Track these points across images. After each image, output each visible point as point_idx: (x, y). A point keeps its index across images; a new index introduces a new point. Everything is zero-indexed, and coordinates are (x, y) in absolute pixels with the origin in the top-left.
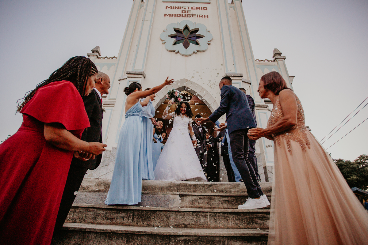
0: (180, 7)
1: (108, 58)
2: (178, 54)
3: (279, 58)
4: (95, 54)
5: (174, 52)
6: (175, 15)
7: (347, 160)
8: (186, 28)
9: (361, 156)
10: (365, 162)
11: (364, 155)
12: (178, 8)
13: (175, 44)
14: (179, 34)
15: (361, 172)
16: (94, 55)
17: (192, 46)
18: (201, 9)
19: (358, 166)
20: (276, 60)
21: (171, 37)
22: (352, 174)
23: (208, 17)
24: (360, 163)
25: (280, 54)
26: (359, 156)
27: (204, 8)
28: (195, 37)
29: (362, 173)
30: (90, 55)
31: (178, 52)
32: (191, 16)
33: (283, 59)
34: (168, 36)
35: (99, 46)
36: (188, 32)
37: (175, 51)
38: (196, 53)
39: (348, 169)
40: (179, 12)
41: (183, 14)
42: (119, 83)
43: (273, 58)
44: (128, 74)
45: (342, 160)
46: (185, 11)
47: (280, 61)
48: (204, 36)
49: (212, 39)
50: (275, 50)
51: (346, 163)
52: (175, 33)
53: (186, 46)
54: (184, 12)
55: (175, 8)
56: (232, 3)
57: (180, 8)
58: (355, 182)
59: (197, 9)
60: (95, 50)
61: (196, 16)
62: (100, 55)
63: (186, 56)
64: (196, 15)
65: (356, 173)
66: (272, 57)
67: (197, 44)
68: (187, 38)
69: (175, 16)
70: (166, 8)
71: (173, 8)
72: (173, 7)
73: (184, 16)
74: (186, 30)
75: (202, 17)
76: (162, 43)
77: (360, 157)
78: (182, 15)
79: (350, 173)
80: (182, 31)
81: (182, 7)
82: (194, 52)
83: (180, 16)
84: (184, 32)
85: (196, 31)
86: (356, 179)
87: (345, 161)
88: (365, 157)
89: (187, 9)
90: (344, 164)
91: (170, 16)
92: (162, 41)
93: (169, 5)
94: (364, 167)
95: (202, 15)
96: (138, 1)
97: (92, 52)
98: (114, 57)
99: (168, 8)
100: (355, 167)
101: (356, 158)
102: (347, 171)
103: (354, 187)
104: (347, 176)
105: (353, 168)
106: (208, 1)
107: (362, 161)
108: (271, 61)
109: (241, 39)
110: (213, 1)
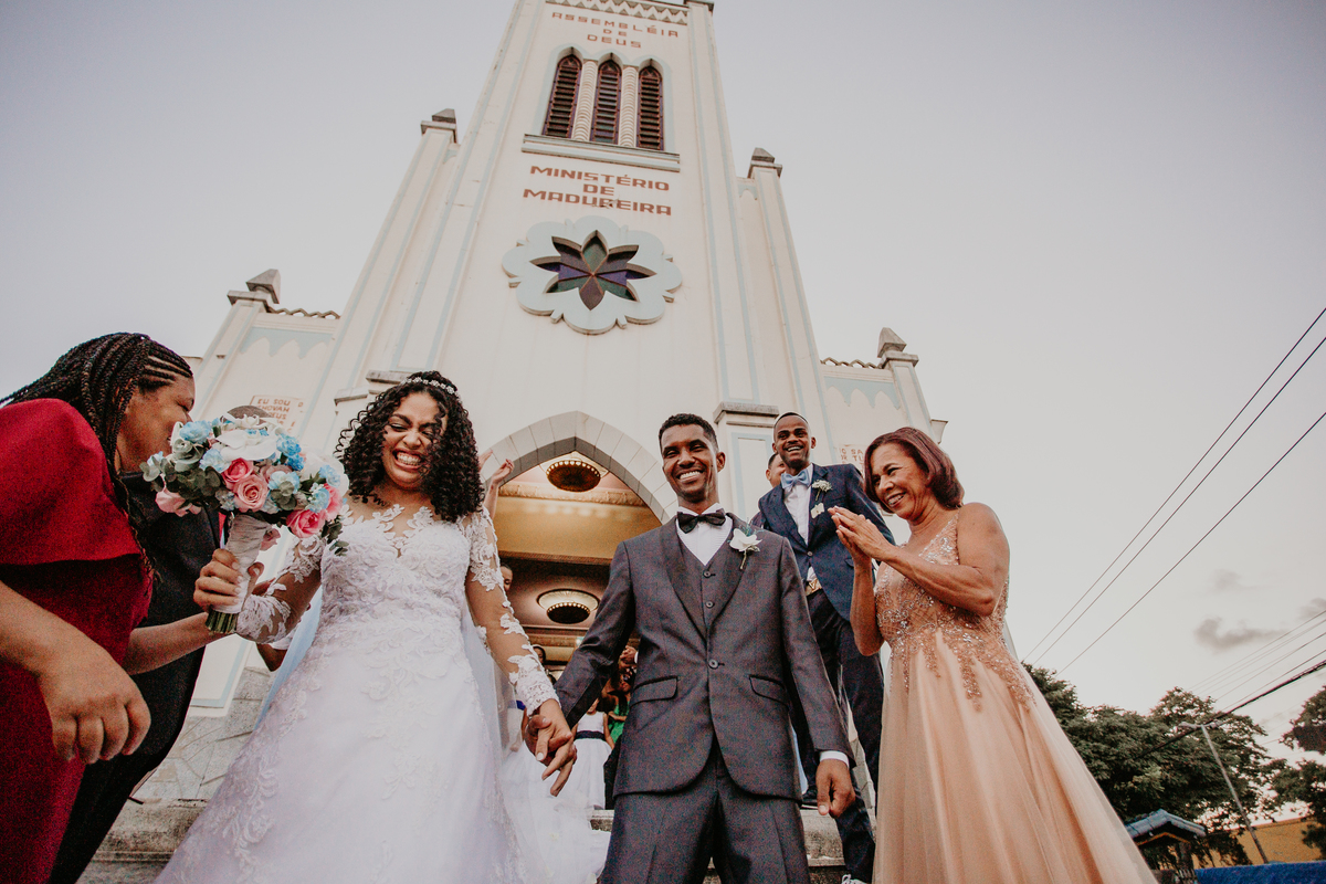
0: (580, 174)
1: (306, 314)
2: (562, 324)
3: (898, 360)
4: (257, 297)
5: (548, 318)
6: (561, 195)
7: (1127, 709)
8: (595, 240)
9: (1172, 694)
10: (1183, 718)
11: (1179, 691)
12: (572, 175)
13: (553, 289)
14: (568, 259)
15: (1173, 754)
16: (253, 300)
17: (611, 302)
18: (647, 185)
19: (1161, 731)
20: (887, 366)
21: (540, 266)
22: (1147, 760)
23: (668, 212)
24: (1168, 720)
25: (900, 347)
26: (1164, 694)
27: (657, 184)
28: (625, 273)
29: (1176, 757)
30: (239, 298)
31: (562, 317)
32: (615, 205)
33: (911, 364)
34: (533, 262)
35: (276, 271)
36: (600, 252)
37: (550, 315)
38: (623, 328)
39: (1134, 744)
40: (574, 187)
41: (586, 194)
42: (337, 413)
43: (880, 356)
44: (374, 381)
45: (1112, 711)
46: (595, 188)
47: (900, 369)
48: (654, 274)
49: (680, 285)
50: (885, 332)
51: (1127, 722)
52: (557, 254)
53: (591, 300)
55: (563, 176)
56: (749, 176)
57: (580, 177)
58: (1158, 792)
59: (635, 183)
60: (260, 282)
61: (632, 207)
62: (276, 301)
63: (588, 333)
64: (632, 205)
65: (1159, 757)
66: (876, 354)
67: (629, 295)
68: (597, 275)
69: (560, 199)
70: (533, 171)
71: (556, 174)
72: (557, 171)
73: (590, 200)
74: (595, 248)
75: (650, 210)
76: (507, 284)
77: (1168, 698)
78: (585, 198)
79: (1142, 757)
80: (581, 250)
81: (587, 175)
82: (616, 323)
83: (577, 201)
84: (587, 252)
85: (630, 253)
86: (1164, 782)
87: (1121, 713)
88: (1179, 699)
89: (601, 182)
90: (1121, 724)
91: (543, 198)
92: (510, 276)
93: (543, 162)
94: (1182, 736)
95: (652, 207)
96: (440, 137)
97: (247, 289)
98: (330, 313)
99: (537, 171)
100: (1155, 736)
101: (1156, 702)
102: (1130, 750)
103: (1156, 809)
104: (1132, 768)
105: (1149, 737)
106: (672, 164)
107: (1175, 711)
108: (874, 367)
109: (775, 290)
110: (687, 164)
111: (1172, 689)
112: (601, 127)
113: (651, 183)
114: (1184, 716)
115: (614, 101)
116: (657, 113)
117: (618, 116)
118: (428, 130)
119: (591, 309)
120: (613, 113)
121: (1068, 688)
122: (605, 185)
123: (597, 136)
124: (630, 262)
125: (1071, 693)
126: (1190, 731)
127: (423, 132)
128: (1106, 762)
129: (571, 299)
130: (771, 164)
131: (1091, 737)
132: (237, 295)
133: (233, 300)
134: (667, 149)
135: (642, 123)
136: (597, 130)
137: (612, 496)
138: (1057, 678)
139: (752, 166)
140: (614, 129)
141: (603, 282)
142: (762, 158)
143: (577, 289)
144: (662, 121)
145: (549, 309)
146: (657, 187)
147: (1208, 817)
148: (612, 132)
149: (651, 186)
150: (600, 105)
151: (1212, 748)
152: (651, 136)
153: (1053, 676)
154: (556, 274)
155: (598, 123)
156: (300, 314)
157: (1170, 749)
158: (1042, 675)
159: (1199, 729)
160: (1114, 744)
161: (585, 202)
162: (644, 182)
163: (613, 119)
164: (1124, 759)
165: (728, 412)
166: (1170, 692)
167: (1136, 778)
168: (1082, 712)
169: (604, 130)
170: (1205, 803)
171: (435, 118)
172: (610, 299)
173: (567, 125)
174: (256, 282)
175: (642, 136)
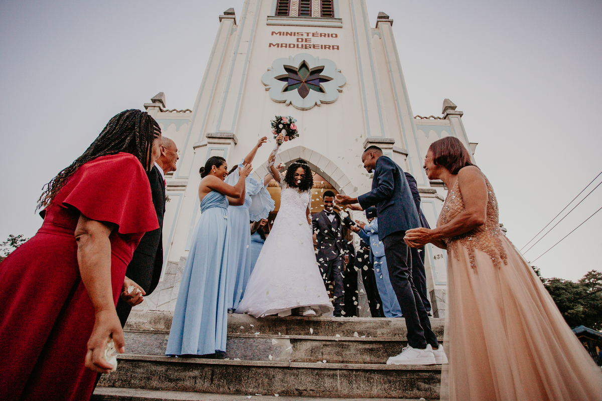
0: (295, 33)
1: (177, 111)
2: (291, 106)
3: (453, 114)
4: (156, 105)
5: (284, 104)
6: (286, 44)
7: (566, 279)
8: (304, 65)
9: (590, 273)
10: (596, 284)
11: (594, 272)
12: (291, 34)
13: (286, 90)
14: (292, 75)
15: (590, 300)
16: (155, 107)
17: (313, 94)
18: (327, 36)
19: (584, 290)
20: (447, 118)
21: (279, 79)
22: (575, 303)
23: (338, 48)
24: (588, 285)
25: (454, 108)
26: (587, 273)
27: (332, 35)
28: (319, 80)
29: (592, 302)
30: (149, 106)
31: (291, 103)
32: (312, 47)
33: (459, 116)
34: (275, 78)
35: (163, 93)
36: (307, 71)
37: (285, 102)
38: (319, 106)
39: (569, 295)
40: (292, 40)
41: (298, 43)
42: (195, 153)
43: (443, 113)
44: (209, 137)
45: (558, 280)
46: (302, 39)
47: (454, 119)
48: (332, 79)
49: (345, 84)
50: (446, 101)
51: (566, 285)
52: (286, 73)
53: (303, 94)
54: (300, 40)
55: (287, 35)
56: (376, 27)
57: (294, 35)
58: (581, 317)
59: (321, 36)
60: (157, 99)
61: (320, 48)
62: (164, 107)
63: (303, 109)
64: (320, 46)
65: (582, 302)
66: (441, 112)
67: (321, 90)
68: (306, 82)
69: (286, 47)
70: (272, 34)
71: (283, 35)
72: (284, 33)
73: (300, 46)
74: (304, 69)
75: (329, 48)
76: (265, 89)
77: (588, 275)
78: (298, 45)
79: (573, 301)
80: (297, 70)
81: (298, 33)
82: (316, 104)
83: (294, 47)
84: (300, 72)
85: (320, 70)
86: (584, 313)
87: (563, 282)
88: (594, 275)
89: (305, 37)
90: (563, 286)
91: (278, 47)
92: (265, 85)
93: (277, 29)
94: (596, 292)
95: (330, 46)
96: (228, 22)
97: (151, 102)
98: (187, 110)
99: (274, 34)
100: (581, 292)
101: (582, 277)
102: (567, 298)
103: (579, 325)
104: (567, 306)
105: (577, 293)
106: (339, 24)
107: (591, 281)
108: (440, 119)
109: (391, 83)
110: (346, 23)
111: (590, 271)
112: (303, 9)
113: (328, 34)
117: (311, 3)
118: (223, 20)
119: (303, 98)
120: (309, 1)
121: (538, 269)
122: (307, 37)
123: (301, 14)
124: (321, 74)
127: (221, 21)
129: (294, 94)
130: (387, 20)
132: (147, 105)
134: (336, 17)
135: (323, 5)
136: (301, 10)
137: (318, 184)
139: (378, 22)
140: (309, 9)
141: (309, 85)
142: (383, 17)
143: (297, 89)
144: (333, 3)
145: (284, 99)
146: (332, 36)
148: (309, 11)
149: (329, 36)
152: (328, 11)
154: (287, 82)
155: (302, 7)
156: (175, 112)
157: (588, 298)
161: (298, 47)
162: (325, 34)
164: (563, 302)
165: (371, 143)
166: (589, 272)
167: (569, 311)
169: (305, 11)
171: (225, 13)
172: (312, 93)
173: (287, 10)
174: (155, 99)
175: (323, 11)
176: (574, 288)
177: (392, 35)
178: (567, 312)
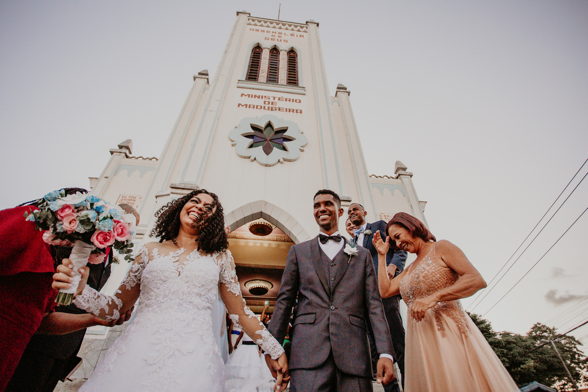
0: (262, 97)
1: (143, 159)
2: (255, 161)
3: (404, 175)
4: (122, 151)
5: (249, 160)
6: (254, 106)
7: (516, 333)
8: (269, 125)
9: (536, 326)
11: (539, 324)
12: (259, 97)
13: (251, 146)
14: (258, 133)
15: (539, 354)
16: (121, 153)
17: (276, 152)
18: (291, 101)
19: (532, 343)
20: (399, 178)
21: (245, 136)
22: (526, 357)
23: (301, 112)
24: (535, 338)
25: (405, 169)
26: (533, 326)
27: (296, 100)
28: (282, 139)
29: (540, 356)
30: (115, 152)
31: (255, 159)
32: (277, 110)
33: (410, 176)
34: (242, 135)
35: (131, 140)
36: (271, 130)
37: (249, 158)
38: (282, 163)
39: (520, 350)
40: (260, 102)
41: (265, 105)
42: (156, 202)
43: (396, 173)
44: (173, 188)
45: (508, 334)
46: (269, 102)
47: (405, 179)
48: (295, 139)
49: (307, 144)
50: (397, 163)
51: (516, 339)
52: (253, 131)
53: (268, 151)
54: (267, 103)
55: (255, 97)
56: (336, 96)
57: (262, 98)
58: (533, 372)
59: (286, 100)
60: (124, 145)
61: (285, 110)
62: (130, 153)
63: (267, 166)
65: (532, 356)
66: (394, 171)
67: (284, 149)
68: (270, 140)
69: (254, 108)
70: (242, 96)
71: (252, 97)
72: (252, 95)
73: (266, 108)
74: (269, 128)
75: (293, 111)
76: (231, 145)
77: (534, 328)
78: (264, 107)
79: (524, 356)
80: (263, 129)
81: (265, 97)
82: (279, 161)
84: (266, 130)
85: (285, 130)
86: (535, 368)
87: (513, 335)
88: (540, 328)
89: (271, 100)
90: (513, 340)
91: (246, 107)
93: (246, 92)
94: (542, 346)
95: (294, 110)
96: (201, 82)
97: (118, 148)
98: (154, 158)
99: (244, 96)
100: (530, 345)
101: (529, 330)
102: (518, 352)
103: (532, 381)
104: (520, 361)
105: (527, 346)
106: (302, 92)
107: (538, 334)
108: (393, 178)
109: (348, 145)
110: (309, 91)
111: (536, 323)
113: (293, 100)
114: (543, 336)
115: (277, 65)
116: (295, 70)
117: (279, 72)
118: (197, 79)
119: (267, 155)
120: (276, 70)
121: (487, 323)
122: (273, 101)
123: (269, 80)
124: (284, 134)
125: (489, 325)
126: (546, 343)
127: (195, 80)
128: (508, 358)
129: (259, 151)
130: (345, 91)
131: (499, 346)
133: (112, 153)
134: (300, 85)
135: (289, 74)
136: (270, 77)
137: (278, 237)
138: (482, 318)
139: (337, 92)
140: (277, 77)
141: (273, 143)
142: (341, 88)
143: (261, 146)
144: (297, 73)
145: (249, 155)
146: (296, 101)
147: (558, 385)
148: (275, 78)
149: (293, 101)
150: (271, 67)
151: (557, 351)
152: (293, 80)
153: (480, 318)
154: (252, 140)
155: (270, 75)
156: (141, 159)
157: (537, 352)
158: (475, 317)
159: (550, 342)
160: (510, 350)
161: (264, 109)
163: (276, 73)
164: (515, 357)
166: (535, 325)
167: (522, 366)
168: (494, 334)
169: (273, 78)
170: (555, 378)
171: (200, 74)
172: (276, 150)
173: (256, 76)
174: (122, 145)
175: (289, 80)
176: (523, 341)
177: (349, 104)
178: (520, 367)
